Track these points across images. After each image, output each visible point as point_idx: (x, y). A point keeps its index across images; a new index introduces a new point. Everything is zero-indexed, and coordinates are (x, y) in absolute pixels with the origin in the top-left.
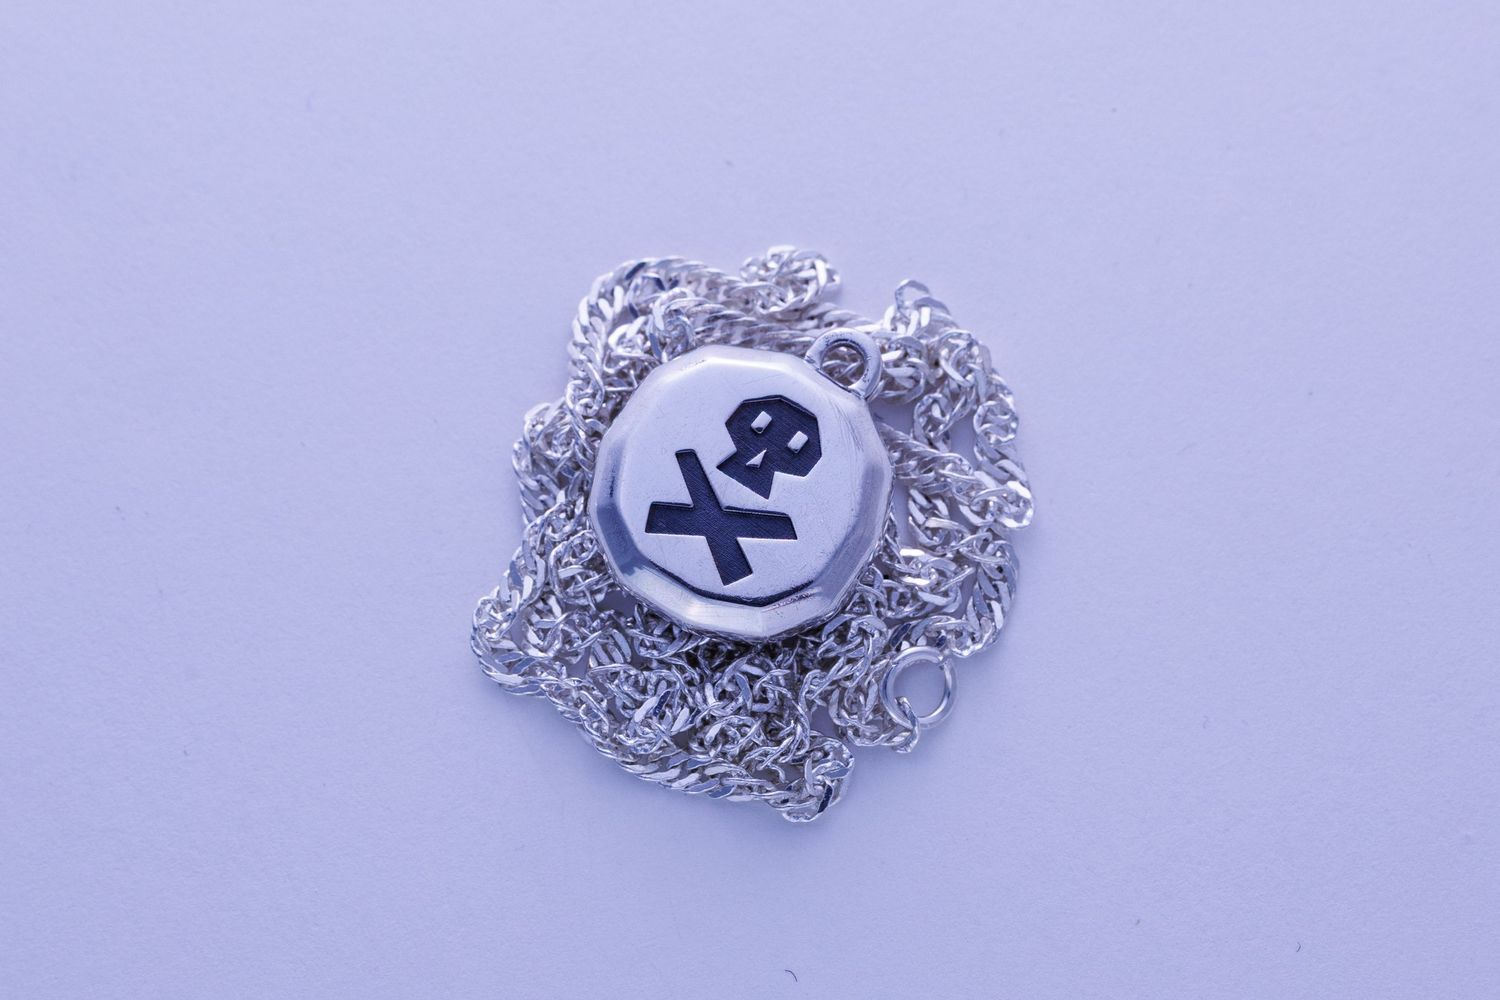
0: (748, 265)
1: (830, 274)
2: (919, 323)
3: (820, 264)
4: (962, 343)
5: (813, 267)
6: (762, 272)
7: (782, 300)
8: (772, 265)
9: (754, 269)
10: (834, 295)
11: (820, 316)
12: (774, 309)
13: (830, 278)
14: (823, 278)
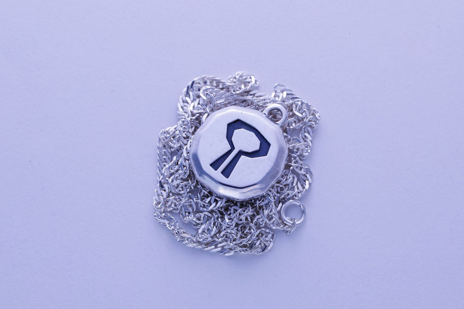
0: (230, 78)
1: (256, 81)
2: (283, 97)
3: (253, 77)
4: (300, 103)
5: (251, 78)
6: (234, 80)
7: (240, 89)
8: (237, 77)
9: (231, 79)
10: (257, 88)
11: (254, 95)
12: (238, 92)
13: (256, 83)
14: (253, 82)
